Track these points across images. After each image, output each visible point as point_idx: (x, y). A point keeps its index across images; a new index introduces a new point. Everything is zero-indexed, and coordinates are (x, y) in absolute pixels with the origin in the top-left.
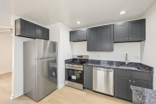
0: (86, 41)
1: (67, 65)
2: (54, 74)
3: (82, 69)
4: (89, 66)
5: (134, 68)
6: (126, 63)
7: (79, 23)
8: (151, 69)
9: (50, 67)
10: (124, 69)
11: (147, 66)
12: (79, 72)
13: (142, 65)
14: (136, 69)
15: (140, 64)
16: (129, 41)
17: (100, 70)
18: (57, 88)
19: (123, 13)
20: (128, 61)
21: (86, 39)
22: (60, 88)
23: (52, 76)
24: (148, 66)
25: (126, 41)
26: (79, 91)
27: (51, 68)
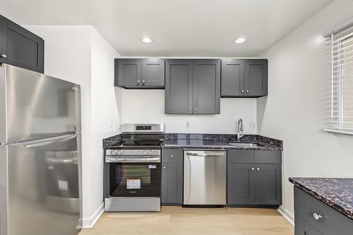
0: (164, 88)
1: (108, 152)
2: (63, 185)
3: (157, 159)
4: (168, 148)
5: (251, 145)
6: (239, 137)
7: (147, 40)
8: (278, 143)
9: (48, 165)
10: (242, 149)
11: (271, 139)
12: (150, 167)
13: (262, 137)
14: (255, 146)
15: (257, 136)
16: (246, 95)
17: (195, 155)
18: (78, 227)
19: (241, 40)
20: (241, 133)
21: (162, 85)
22: (91, 226)
23: (57, 192)
24: (273, 140)
25: (241, 95)
26: (149, 215)
27: (51, 168)
